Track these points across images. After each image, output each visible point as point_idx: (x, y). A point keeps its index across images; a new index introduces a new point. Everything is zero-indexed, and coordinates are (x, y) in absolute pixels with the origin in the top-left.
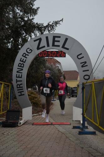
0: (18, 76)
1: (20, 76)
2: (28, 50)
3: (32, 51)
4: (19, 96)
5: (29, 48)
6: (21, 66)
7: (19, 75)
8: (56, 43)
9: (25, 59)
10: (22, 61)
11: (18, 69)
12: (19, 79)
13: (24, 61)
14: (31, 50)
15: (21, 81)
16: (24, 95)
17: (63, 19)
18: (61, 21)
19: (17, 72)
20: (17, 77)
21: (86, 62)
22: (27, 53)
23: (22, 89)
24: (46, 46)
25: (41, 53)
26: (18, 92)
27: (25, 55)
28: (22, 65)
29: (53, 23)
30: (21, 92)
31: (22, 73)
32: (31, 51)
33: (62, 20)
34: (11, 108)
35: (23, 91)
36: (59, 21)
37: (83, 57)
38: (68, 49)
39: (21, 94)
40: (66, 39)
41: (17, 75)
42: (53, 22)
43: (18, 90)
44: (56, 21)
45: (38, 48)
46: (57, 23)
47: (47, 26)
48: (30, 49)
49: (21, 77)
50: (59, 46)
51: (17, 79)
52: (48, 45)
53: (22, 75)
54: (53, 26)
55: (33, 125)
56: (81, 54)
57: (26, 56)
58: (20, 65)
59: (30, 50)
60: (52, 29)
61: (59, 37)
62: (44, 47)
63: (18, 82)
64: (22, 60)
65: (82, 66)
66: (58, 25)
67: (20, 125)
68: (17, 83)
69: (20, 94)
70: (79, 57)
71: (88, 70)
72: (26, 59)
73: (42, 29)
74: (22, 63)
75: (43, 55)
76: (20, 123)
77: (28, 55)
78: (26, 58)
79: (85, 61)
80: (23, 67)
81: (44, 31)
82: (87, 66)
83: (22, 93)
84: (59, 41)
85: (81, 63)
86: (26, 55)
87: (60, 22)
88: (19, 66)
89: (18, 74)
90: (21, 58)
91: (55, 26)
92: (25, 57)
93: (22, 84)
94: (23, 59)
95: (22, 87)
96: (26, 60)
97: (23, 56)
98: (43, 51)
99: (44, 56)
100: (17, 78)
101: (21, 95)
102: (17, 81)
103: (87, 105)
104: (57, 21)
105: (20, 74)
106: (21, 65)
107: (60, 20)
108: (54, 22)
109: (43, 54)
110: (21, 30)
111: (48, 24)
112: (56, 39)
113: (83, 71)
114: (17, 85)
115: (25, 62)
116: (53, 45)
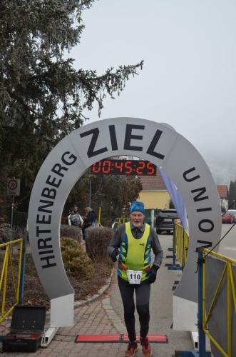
0: (41, 219)
1: (47, 219)
2: (67, 158)
3: (75, 158)
4: (44, 267)
5: (68, 153)
6: (49, 195)
7: (44, 217)
8: (134, 143)
9: (58, 178)
10: (52, 184)
11: (41, 201)
12: (42, 227)
13: (56, 182)
14: (72, 156)
15: (49, 231)
16: (55, 265)
17: (142, 61)
18: (137, 66)
19: (40, 209)
20: (38, 222)
21: (204, 190)
22: (63, 165)
23: (52, 251)
24: (109, 147)
25: (97, 163)
26: (42, 259)
27: (60, 170)
28: (52, 194)
29: (118, 71)
30: (47, 258)
31: (50, 212)
32: (72, 159)
33: (141, 64)
34: (22, 297)
35: (53, 257)
36: (134, 67)
37: (198, 177)
38: (161, 157)
39: (48, 262)
40: (159, 134)
41: (38, 216)
42: (119, 69)
43: (41, 253)
44: (127, 66)
45: (91, 153)
46: (128, 71)
47: (104, 78)
48: (70, 155)
49: (49, 222)
50: (140, 149)
51: (38, 228)
52: (115, 147)
53: (50, 217)
54: (118, 78)
55: (76, 341)
56: (193, 169)
57: (62, 172)
58: (46, 193)
59: (70, 158)
60: (116, 85)
61: (142, 127)
62: (105, 150)
63: (40, 234)
64: (51, 180)
65: (196, 199)
66: (130, 76)
67: (45, 345)
68: (38, 236)
69: (45, 263)
70: (189, 176)
71: (210, 209)
72: (60, 178)
73: (92, 83)
74: (50, 187)
75: (101, 169)
76: (47, 338)
77: (66, 169)
78: (62, 175)
79: (203, 187)
80: (53, 198)
81: (98, 88)
82: (207, 198)
83: (51, 261)
84: (140, 138)
85: (193, 191)
86: (61, 168)
87: (137, 68)
88: (43, 195)
89: (41, 214)
90: (50, 177)
91: (123, 77)
92: (58, 173)
93: (50, 239)
94: (55, 179)
95: (51, 246)
96: (60, 181)
97: (53, 170)
98: (102, 161)
99: (106, 172)
100: (38, 225)
101: (49, 265)
102: (38, 231)
103: (213, 308)
104: (129, 67)
105: (47, 215)
106: (49, 191)
107: (135, 64)
108: (121, 67)
109: (102, 167)
110: (41, 84)
111: (108, 72)
112: (135, 132)
113: (198, 211)
114: (40, 241)
115: (57, 186)
116: (127, 146)
